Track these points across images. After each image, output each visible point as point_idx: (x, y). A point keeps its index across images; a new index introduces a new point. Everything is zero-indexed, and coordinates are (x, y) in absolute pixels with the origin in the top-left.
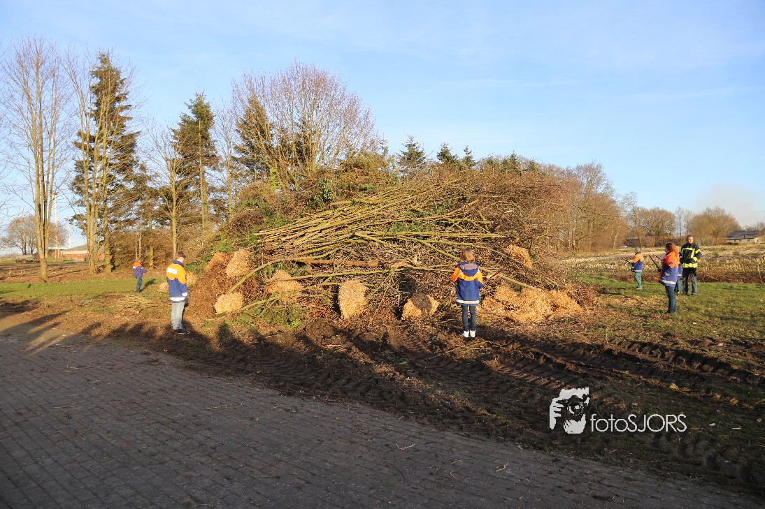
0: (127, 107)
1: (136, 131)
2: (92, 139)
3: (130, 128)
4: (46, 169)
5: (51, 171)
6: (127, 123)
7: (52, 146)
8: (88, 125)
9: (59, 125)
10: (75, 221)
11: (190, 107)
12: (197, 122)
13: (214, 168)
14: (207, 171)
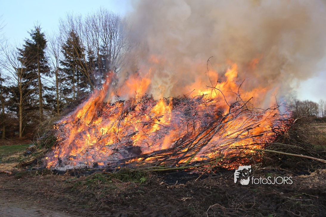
11: (31, 35)
12: (36, 45)
13: (47, 74)
14: (42, 76)
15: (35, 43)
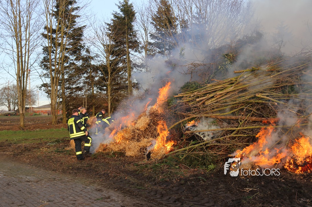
0: (77, 9)
1: (82, 25)
2: (54, 31)
3: (79, 23)
4: (24, 52)
5: (27, 54)
6: (77, 20)
7: (28, 36)
8: (51, 21)
9: (32, 22)
10: (43, 88)
11: (119, 7)
12: (124, 18)
13: (136, 50)
14: (131, 53)
15: (123, 16)
